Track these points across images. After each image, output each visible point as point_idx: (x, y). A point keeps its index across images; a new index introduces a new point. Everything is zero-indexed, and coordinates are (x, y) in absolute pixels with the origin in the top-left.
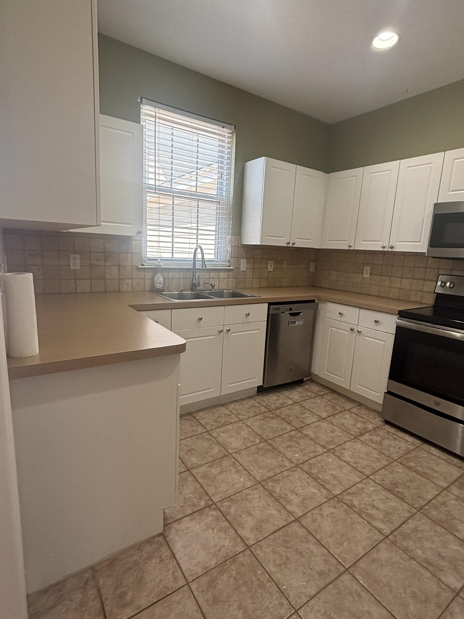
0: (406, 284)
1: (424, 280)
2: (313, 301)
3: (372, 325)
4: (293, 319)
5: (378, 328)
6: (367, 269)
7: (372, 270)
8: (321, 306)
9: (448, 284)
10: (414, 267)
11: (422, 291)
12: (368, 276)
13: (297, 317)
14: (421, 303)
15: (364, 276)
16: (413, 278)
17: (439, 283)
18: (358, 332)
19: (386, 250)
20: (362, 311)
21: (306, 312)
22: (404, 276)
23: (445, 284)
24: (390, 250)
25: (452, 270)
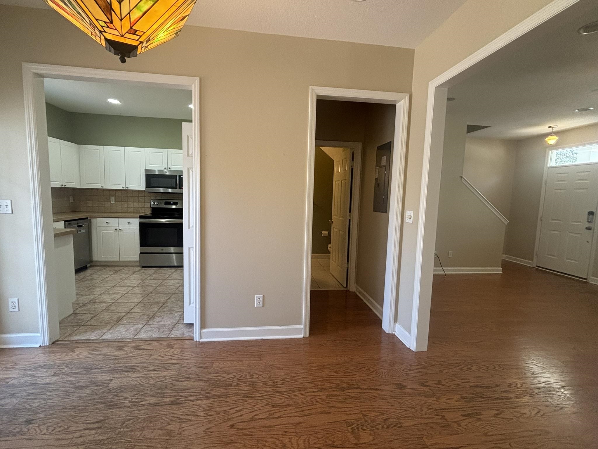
0: (136, 205)
1: (145, 202)
2: (87, 218)
3: (127, 225)
4: (79, 229)
5: (130, 225)
6: (113, 199)
7: (115, 199)
8: (93, 221)
9: (156, 203)
10: (139, 197)
11: (145, 208)
12: (114, 202)
13: (81, 228)
14: (145, 213)
15: (111, 202)
16: (139, 202)
17: (152, 203)
18: (120, 230)
19: (124, 189)
20: (119, 219)
21: (85, 225)
22: (134, 201)
23: (155, 203)
24: (126, 189)
25: (156, 197)
